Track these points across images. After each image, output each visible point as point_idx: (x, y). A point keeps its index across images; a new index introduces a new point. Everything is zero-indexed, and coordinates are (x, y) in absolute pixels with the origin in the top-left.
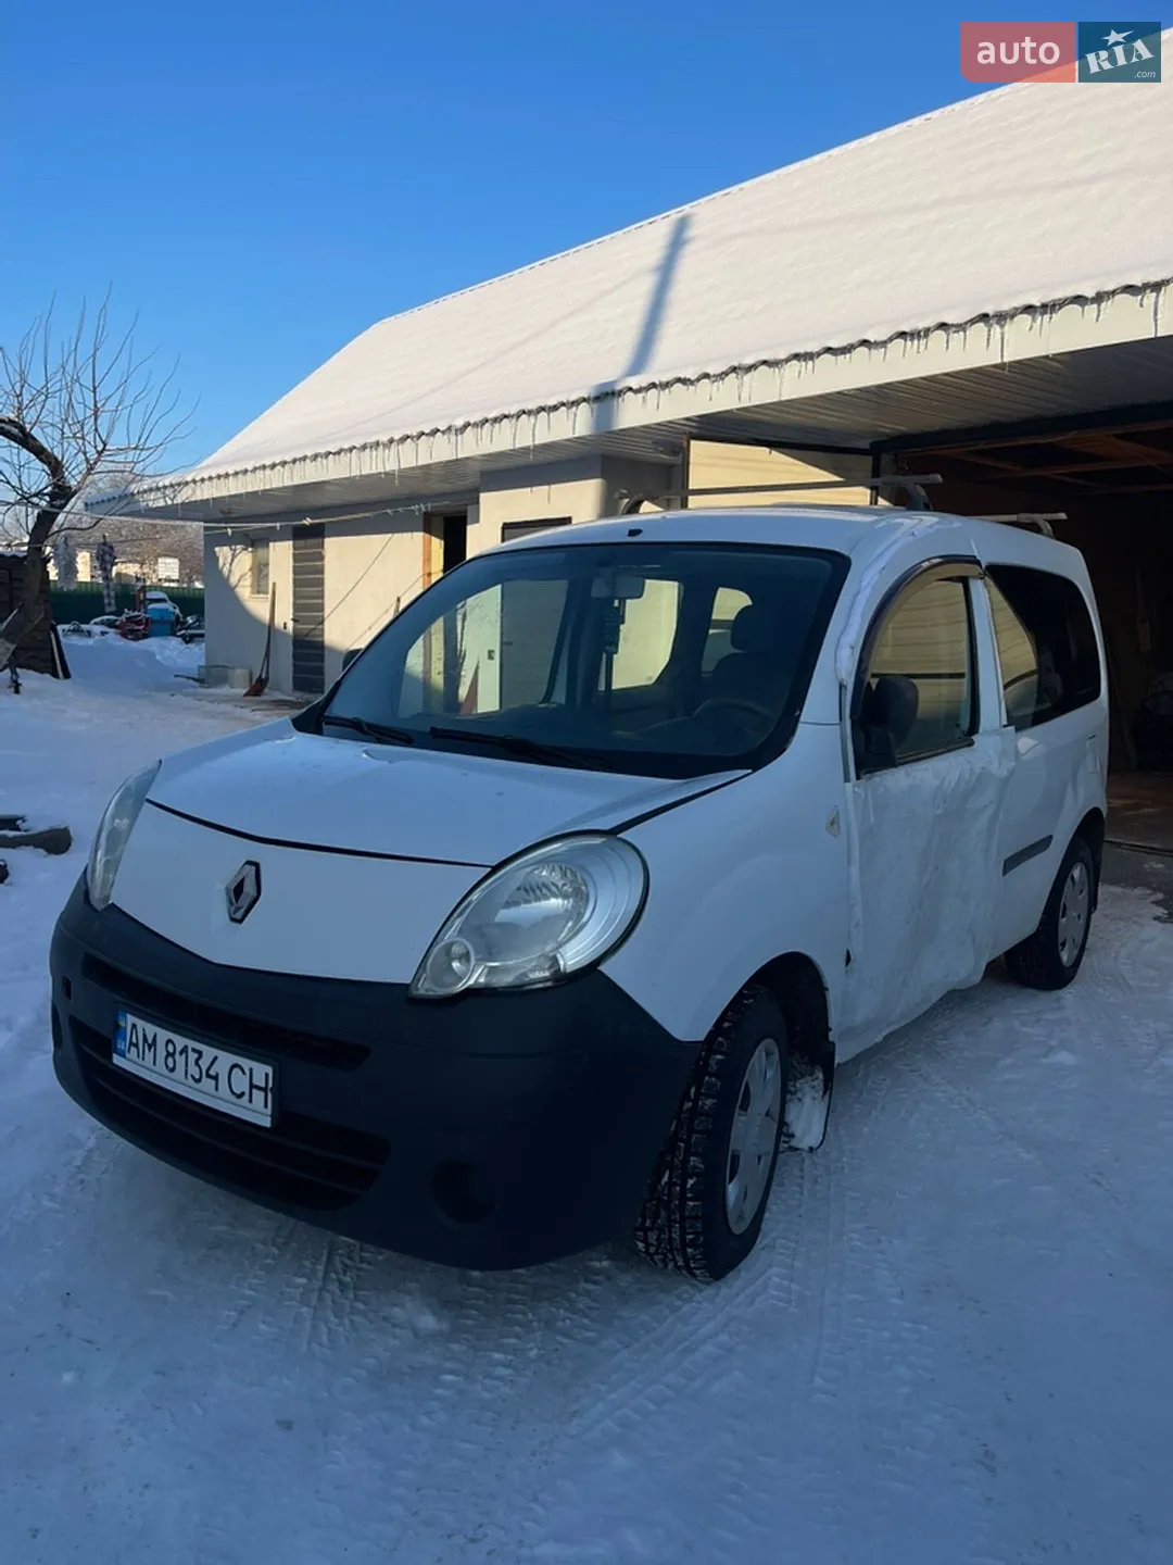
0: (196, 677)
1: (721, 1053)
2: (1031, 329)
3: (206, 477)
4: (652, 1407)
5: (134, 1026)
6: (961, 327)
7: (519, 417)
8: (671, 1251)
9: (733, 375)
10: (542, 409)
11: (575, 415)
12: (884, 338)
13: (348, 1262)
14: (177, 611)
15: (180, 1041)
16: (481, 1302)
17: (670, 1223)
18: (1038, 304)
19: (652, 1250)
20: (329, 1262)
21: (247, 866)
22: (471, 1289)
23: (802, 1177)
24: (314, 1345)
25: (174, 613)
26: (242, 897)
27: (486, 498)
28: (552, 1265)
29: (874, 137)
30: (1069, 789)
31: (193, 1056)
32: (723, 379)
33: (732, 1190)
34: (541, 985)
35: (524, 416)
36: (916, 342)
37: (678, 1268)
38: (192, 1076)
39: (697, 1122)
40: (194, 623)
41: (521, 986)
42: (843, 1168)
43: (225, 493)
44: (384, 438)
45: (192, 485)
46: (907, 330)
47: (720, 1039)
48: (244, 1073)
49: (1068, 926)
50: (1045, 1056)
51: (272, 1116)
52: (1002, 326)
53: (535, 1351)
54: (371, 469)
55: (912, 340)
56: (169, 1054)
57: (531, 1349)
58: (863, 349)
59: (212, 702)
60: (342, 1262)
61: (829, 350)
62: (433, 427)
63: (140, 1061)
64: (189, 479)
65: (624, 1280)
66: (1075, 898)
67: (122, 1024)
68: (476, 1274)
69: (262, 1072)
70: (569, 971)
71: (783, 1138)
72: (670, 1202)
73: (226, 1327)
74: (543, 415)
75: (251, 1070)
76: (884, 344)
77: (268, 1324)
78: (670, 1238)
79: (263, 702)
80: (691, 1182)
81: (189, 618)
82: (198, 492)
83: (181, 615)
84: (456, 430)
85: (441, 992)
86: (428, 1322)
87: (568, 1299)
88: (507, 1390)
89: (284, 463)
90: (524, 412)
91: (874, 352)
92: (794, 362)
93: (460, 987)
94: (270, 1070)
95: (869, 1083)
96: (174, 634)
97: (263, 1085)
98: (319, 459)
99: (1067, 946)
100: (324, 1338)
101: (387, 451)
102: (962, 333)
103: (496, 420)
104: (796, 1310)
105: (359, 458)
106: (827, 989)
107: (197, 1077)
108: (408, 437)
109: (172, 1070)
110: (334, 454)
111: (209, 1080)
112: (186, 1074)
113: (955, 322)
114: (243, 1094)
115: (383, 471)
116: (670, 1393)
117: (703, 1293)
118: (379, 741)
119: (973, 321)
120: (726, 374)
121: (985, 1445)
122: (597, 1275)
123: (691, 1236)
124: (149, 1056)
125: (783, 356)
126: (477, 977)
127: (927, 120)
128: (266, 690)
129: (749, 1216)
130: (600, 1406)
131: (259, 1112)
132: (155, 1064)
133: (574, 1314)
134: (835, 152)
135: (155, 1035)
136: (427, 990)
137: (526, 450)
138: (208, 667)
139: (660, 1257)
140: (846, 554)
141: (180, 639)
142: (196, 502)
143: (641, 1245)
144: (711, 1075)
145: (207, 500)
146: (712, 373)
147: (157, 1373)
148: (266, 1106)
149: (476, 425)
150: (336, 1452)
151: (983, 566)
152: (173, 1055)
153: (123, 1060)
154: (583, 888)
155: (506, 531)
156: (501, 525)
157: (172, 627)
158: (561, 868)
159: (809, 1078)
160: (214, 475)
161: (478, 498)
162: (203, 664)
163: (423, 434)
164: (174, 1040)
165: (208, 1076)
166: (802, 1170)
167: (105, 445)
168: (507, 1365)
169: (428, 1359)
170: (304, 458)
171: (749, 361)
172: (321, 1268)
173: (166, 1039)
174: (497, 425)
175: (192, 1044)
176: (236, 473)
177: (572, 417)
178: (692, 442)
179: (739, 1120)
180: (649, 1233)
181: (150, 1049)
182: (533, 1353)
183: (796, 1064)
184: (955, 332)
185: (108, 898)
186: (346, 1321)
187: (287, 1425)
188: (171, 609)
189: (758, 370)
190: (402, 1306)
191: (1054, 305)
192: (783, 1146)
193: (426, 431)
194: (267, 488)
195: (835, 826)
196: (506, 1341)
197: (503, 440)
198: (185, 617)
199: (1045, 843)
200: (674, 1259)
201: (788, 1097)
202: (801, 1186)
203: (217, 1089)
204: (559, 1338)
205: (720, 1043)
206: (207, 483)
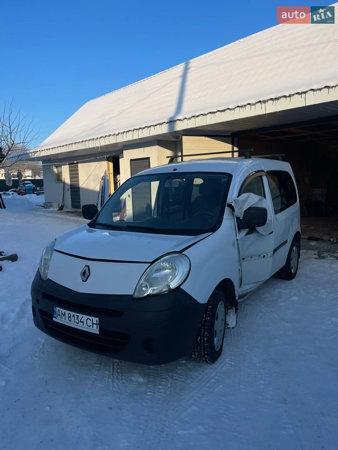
0: (43, 206)
1: (211, 306)
2: (273, 104)
3: (43, 149)
4: (201, 396)
5: (59, 310)
6: (254, 104)
7: (134, 131)
8: (202, 357)
9: (193, 118)
10: (140, 128)
11: (150, 130)
12: (234, 108)
13: (118, 367)
14: (34, 186)
15: (72, 313)
16: (154, 374)
17: (201, 349)
18: (274, 98)
19: (196, 357)
20: (113, 368)
21: (86, 267)
22: (151, 371)
23: (231, 335)
24: (114, 388)
25: (33, 187)
26: (86, 275)
27: (125, 152)
28: (170, 363)
29: (225, 47)
30: (291, 227)
31: (76, 317)
32: (190, 119)
33: (215, 340)
34: (166, 293)
35: (135, 130)
36: (242, 108)
37: (203, 361)
38: (76, 322)
39: (206, 324)
40: (39, 189)
41: (160, 293)
42: (241, 332)
43: (49, 154)
44: (95, 137)
45: (39, 152)
46: (240, 105)
47: (210, 302)
48: (90, 320)
49: (293, 263)
50: (289, 298)
51: (99, 331)
52: (265, 104)
53: (170, 385)
54: (92, 146)
55: (241, 108)
56: (69, 317)
57: (169, 384)
58: (228, 110)
59: (49, 213)
60: (116, 367)
61: (219, 111)
62: (109, 134)
63: (61, 319)
64: (38, 150)
65: (189, 365)
66: (294, 256)
67: (55, 310)
68: (151, 367)
69: (96, 320)
70: (173, 288)
71: (226, 325)
72: (201, 344)
73: (90, 386)
74: (141, 130)
75: (92, 320)
76: (234, 109)
77: (101, 384)
78: (201, 354)
79: (63, 212)
80: (206, 339)
81: (37, 188)
82: (41, 154)
83: (35, 187)
84: (116, 135)
85: (141, 296)
86: (141, 380)
87: (176, 371)
88: (164, 395)
89: (66, 145)
90: (135, 129)
91: (231, 111)
92: (210, 114)
93: (145, 295)
94: (97, 319)
95: (245, 309)
96: (33, 193)
97: (96, 323)
98: (77, 143)
99: (293, 268)
100: (116, 386)
101: (96, 141)
102: (254, 106)
103: (127, 132)
104: (234, 369)
105: (88, 143)
106: (235, 286)
107: (78, 322)
108: (102, 137)
109: (71, 321)
110: (81, 142)
111: (81, 323)
112: (74, 321)
113: (252, 103)
114: (91, 326)
115: (95, 146)
116: (205, 392)
117: (210, 367)
118: (113, 230)
119: (257, 103)
120: (191, 118)
121: (284, 398)
122: (183, 364)
123: (206, 353)
124: (64, 318)
125: (207, 113)
126: (150, 291)
127: (239, 42)
128: (64, 209)
129: (219, 346)
130: (188, 397)
131: (95, 330)
132: (65, 320)
133: (178, 375)
134: (215, 51)
135: (65, 312)
136: (137, 296)
137: (136, 140)
138: (46, 203)
139: (199, 358)
140: (231, 173)
141: (36, 194)
142: (40, 157)
143: (193, 356)
144: (209, 311)
145: (44, 156)
146: (187, 118)
147: (75, 399)
148: (97, 328)
149: (122, 133)
150: (124, 414)
151: (265, 172)
152: (70, 317)
153: (56, 319)
154: (174, 267)
155: (131, 162)
156: (130, 160)
157: (33, 191)
158: (168, 262)
159: (231, 309)
160: (45, 149)
161: (123, 152)
162: (44, 202)
163: (107, 136)
164: (70, 313)
165: (81, 322)
166: (231, 333)
167: (14, 142)
168: (163, 389)
169: (143, 389)
170: (72, 144)
171: (197, 114)
172: (111, 369)
173: (68, 313)
174: (128, 133)
175: (75, 314)
176: (52, 148)
177: (149, 130)
178: (183, 136)
179: (216, 322)
180: (196, 353)
181: (64, 316)
182: (169, 385)
183: (228, 306)
184: (252, 106)
185: (47, 277)
186: (121, 381)
187: (111, 409)
188: (32, 186)
189: (200, 117)
190: (134, 377)
191: (278, 98)
192: (226, 327)
193: (108, 135)
194: (62, 152)
195: (234, 245)
196: (162, 383)
197: (129, 137)
198: (36, 188)
199: (286, 242)
200: (202, 359)
201: (227, 314)
202: (231, 337)
203: (83, 325)
204: (175, 381)
205: (210, 303)
206: (44, 151)
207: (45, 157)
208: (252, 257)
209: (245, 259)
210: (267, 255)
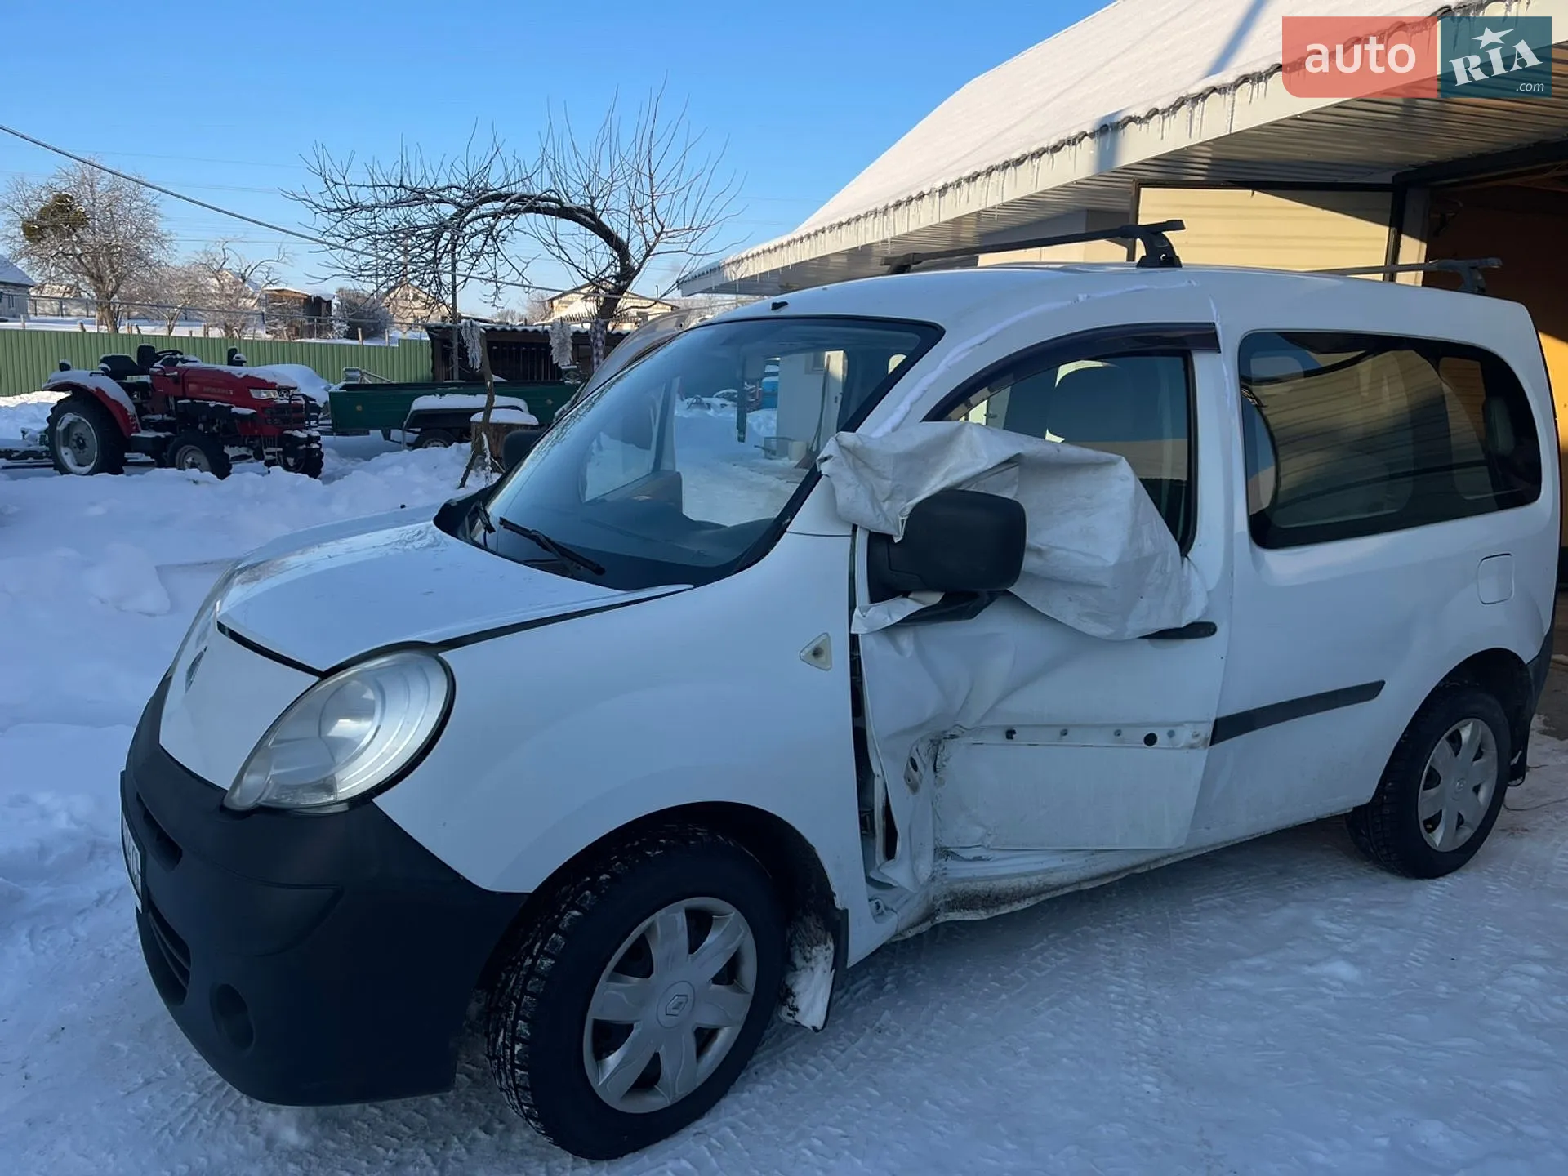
1: (578, 909)
3: (755, 253)
7: (989, 175)
9: (1184, 107)
10: (1010, 163)
32: (1174, 113)
35: (995, 172)
39: (530, 982)
43: (767, 270)
44: (881, 205)
45: (747, 261)
54: (873, 238)
61: (1279, 68)
62: (919, 191)
64: (743, 255)
70: (339, 799)
71: (788, 1010)
72: (505, 1064)
74: (1010, 170)
80: (518, 1048)
82: (751, 268)
84: (939, 192)
90: (995, 168)
92: (1246, 85)
103: (970, 179)
108: (901, 202)
115: (881, 240)
120: (1175, 107)
125: (1231, 80)
126: (269, 794)
138: (776, 438)
142: (749, 278)
145: (756, 275)
146: (1161, 109)
149: (954, 185)
159: (822, 946)
160: (760, 251)
162: (774, 434)
163: (912, 199)
167: (663, 227)
171: (1196, 89)
174: (971, 185)
176: (776, 249)
178: (1143, 190)
192: (790, 1019)
193: (914, 196)
195: (822, 656)
197: (976, 200)
199: (1365, 691)
205: (586, 897)
206: (756, 259)
207: (758, 279)
208: (1065, 733)
209: (1014, 732)
210: (1171, 734)
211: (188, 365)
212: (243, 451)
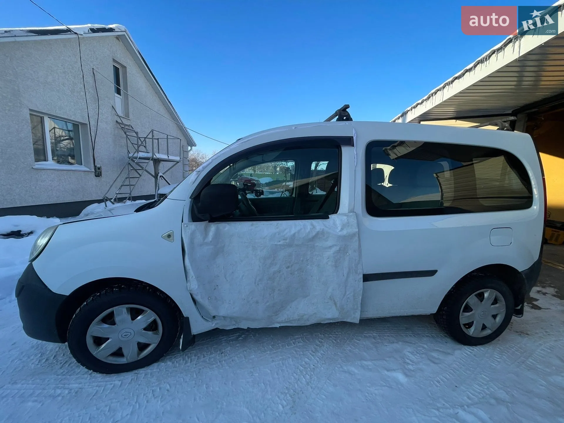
9: (431, 97)
32: (429, 100)
61: (456, 78)
76: (474, 68)
92: (447, 86)
184: (499, 53)
195: (171, 238)
199: (427, 273)
211: (244, 177)
212: (250, 192)
